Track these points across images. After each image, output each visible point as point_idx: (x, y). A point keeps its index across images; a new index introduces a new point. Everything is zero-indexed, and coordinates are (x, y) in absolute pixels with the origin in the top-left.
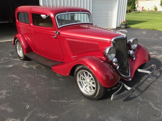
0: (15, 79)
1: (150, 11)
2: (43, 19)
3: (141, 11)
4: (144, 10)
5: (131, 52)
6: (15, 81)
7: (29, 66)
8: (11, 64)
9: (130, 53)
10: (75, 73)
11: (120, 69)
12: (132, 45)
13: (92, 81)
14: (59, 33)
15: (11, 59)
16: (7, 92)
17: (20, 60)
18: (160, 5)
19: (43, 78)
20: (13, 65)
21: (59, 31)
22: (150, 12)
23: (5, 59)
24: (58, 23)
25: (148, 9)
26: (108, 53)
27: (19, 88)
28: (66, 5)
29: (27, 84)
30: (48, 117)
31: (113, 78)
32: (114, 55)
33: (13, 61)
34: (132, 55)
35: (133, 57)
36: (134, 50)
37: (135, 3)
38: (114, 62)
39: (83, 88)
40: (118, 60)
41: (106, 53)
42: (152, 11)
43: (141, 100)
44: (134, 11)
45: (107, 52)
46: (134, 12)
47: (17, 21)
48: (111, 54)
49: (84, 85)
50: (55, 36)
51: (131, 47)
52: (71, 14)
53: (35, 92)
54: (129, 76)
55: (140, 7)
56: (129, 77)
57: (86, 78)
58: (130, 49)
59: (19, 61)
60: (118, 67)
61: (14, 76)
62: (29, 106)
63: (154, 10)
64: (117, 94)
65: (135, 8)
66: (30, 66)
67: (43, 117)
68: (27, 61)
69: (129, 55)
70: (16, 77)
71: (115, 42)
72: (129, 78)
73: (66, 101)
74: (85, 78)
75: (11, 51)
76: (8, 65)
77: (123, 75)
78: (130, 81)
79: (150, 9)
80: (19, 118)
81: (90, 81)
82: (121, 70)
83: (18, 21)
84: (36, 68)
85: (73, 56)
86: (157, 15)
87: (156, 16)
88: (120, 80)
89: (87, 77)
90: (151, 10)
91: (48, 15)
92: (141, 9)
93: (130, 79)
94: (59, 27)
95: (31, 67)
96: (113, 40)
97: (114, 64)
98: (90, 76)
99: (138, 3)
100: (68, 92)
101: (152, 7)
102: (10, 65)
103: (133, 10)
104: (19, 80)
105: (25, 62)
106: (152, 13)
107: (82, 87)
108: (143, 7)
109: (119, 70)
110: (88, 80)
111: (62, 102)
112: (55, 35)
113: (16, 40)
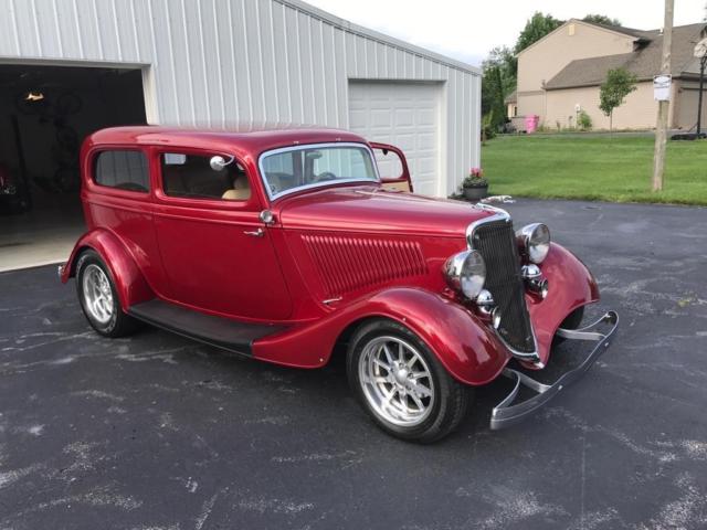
0: (105, 403)
1: (565, 132)
2: (216, 171)
3: (532, 134)
4: (542, 129)
5: (532, 271)
6: (110, 410)
7: (147, 356)
8: (66, 355)
9: (527, 274)
10: (351, 354)
11: (503, 331)
12: (531, 248)
13: (417, 375)
14: (274, 218)
15: (57, 337)
16: (93, 450)
17: (98, 337)
18: (601, 107)
19: (216, 393)
20: (76, 356)
21: (273, 213)
22: (566, 136)
23: (30, 338)
24: (269, 183)
25: (558, 125)
26: (463, 275)
27: (134, 431)
28: (265, 119)
29: (163, 417)
30: (279, 508)
31: (488, 357)
32: (479, 280)
33: (71, 341)
34: (537, 282)
35: (540, 289)
36: (540, 265)
37: (505, 101)
38: (482, 305)
39: (383, 407)
40: (493, 296)
41: (454, 273)
42: (571, 130)
43: (585, 428)
44: (505, 131)
45: (458, 272)
46: (506, 137)
47: (90, 182)
48: (472, 275)
49: (383, 395)
50: (260, 231)
51: (528, 255)
52: (307, 151)
53: (199, 441)
54: (535, 353)
55: (524, 117)
56: (535, 356)
57: (393, 365)
58: (527, 261)
59: (96, 341)
60: (497, 321)
61: (95, 392)
62: (195, 484)
63: (580, 127)
64: (511, 405)
65: (508, 121)
66: (149, 353)
67: (262, 511)
68: (129, 340)
69: (527, 280)
70: (105, 395)
71: (478, 237)
72: (538, 360)
73: (330, 457)
74: (388, 368)
75: (44, 305)
76: (55, 359)
77: (514, 352)
78: (541, 370)
79: (565, 124)
80: (174, 523)
81: (409, 375)
82: (506, 333)
83: (95, 183)
84: (173, 359)
85: (327, 299)
86: (593, 146)
87: (593, 150)
88: (508, 365)
89: (396, 363)
90: (567, 127)
91: (233, 157)
92: (531, 124)
93: (541, 365)
94: (273, 198)
95: (154, 357)
96: (469, 231)
97: (483, 310)
98: (408, 356)
99: (515, 102)
100: (327, 429)
101: (571, 117)
102: (62, 358)
103: (501, 129)
104: (121, 405)
105: (121, 344)
106: (575, 140)
107: (379, 402)
108: (537, 118)
109: (501, 334)
110: (402, 373)
111: (315, 461)
112: (258, 227)
113: (83, 258)
